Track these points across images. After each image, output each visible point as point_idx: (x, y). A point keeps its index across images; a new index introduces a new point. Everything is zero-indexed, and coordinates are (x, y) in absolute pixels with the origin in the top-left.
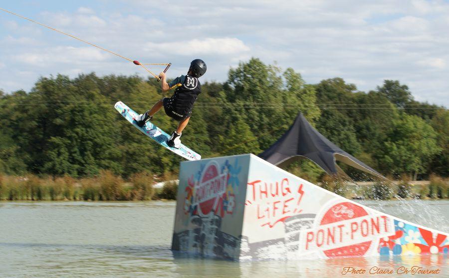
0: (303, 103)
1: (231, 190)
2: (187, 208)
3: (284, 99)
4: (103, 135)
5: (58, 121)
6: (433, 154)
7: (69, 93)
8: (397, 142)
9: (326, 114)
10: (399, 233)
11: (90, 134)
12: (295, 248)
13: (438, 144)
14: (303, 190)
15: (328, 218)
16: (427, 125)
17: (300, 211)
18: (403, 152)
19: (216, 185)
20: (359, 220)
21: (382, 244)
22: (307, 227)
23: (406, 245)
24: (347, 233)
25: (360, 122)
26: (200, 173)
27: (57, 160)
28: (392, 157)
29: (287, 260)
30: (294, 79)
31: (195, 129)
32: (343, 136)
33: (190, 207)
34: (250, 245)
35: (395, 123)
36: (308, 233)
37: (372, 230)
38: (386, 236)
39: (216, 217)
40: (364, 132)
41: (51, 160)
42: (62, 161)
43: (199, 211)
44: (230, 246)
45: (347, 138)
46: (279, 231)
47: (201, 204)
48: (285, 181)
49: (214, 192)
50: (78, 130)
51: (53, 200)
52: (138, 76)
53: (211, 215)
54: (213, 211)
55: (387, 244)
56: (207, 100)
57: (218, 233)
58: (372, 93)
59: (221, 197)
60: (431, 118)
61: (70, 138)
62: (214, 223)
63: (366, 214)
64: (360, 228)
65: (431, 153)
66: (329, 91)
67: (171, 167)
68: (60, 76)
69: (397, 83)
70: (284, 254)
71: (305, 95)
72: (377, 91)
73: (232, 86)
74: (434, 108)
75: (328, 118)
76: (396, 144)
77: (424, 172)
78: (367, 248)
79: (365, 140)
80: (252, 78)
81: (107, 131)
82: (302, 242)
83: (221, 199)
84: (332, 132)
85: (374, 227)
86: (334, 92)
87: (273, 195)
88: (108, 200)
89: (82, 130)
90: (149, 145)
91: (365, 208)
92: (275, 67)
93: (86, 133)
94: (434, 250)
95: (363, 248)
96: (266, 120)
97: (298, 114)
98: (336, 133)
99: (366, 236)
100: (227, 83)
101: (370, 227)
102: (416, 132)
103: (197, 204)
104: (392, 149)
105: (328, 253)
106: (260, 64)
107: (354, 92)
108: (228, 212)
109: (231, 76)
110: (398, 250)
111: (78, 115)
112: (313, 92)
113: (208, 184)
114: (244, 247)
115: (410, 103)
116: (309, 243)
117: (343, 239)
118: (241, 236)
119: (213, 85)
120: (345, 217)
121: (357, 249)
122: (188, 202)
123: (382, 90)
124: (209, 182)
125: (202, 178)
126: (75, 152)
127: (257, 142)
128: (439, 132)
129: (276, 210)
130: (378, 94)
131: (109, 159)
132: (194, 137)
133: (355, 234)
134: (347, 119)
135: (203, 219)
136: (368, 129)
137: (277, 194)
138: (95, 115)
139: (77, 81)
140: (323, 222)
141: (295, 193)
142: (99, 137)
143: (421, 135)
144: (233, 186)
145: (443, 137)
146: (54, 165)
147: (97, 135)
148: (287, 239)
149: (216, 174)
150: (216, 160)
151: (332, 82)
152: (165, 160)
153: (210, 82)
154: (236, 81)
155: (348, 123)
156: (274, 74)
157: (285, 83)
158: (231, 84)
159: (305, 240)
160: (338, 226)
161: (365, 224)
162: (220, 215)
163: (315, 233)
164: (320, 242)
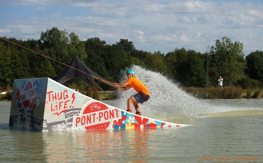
0: (78, 51)
2: (17, 104)
3: (69, 48)
9: (90, 56)
12: (71, 125)
14: (75, 96)
15: (88, 110)
16: (142, 62)
17: (73, 107)
19: (31, 92)
20: (103, 111)
21: (115, 123)
22: (77, 115)
23: (128, 124)
24: (97, 118)
25: (108, 60)
26: (23, 86)
30: (74, 37)
31: (23, 64)
32: (98, 67)
33: (18, 103)
35: (125, 61)
36: (77, 118)
38: (117, 119)
39: (31, 109)
40: (110, 65)
43: (23, 106)
44: (37, 125)
45: (101, 68)
46: (62, 118)
47: (24, 102)
48: (66, 92)
49: (30, 97)
53: (28, 108)
55: (118, 123)
57: (32, 117)
58: (113, 45)
59: (33, 99)
60: (144, 58)
62: (30, 112)
63: (107, 108)
66: (92, 44)
67: (11, 83)
69: (127, 40)
70: (64, 129)
71: (80, 46)
72: (117, 44)
73: (42, 42)
74: (146, 53)
75: (91, 58)
78: (107, 126)
79: (110, 69)
80: (53, 38)
82: (74, 122)
84: (93, 65)
85: (111, 115)
86: (95, 45)
87: (59, 99)
91: (107, 105)
92: (64, 32)
94: (142, 126)
95: (105, 126)
97: (75, 56)
98: (95, 66)
99: (107, 119)
100: (40, 40)
101: (109, 115)
103: (22, 102)
105: (87, 128)
107: (104, 45)
108: (37, 107)
109: (42, 36)
110: (123, 126)
112: (84, 45)
113: (27, 92)
115: (134, 51)
117: (95, 121)
118: (43, 120)
119: (32, 41)
120: (96, 110)
121: (102, 126)
122: (17, 100)
123: (119, 44)
124: (28, 91)
127: (55, 71)
129: (61, 106)
130: (117, 46)
132: (23, 68)
133: (101, 118)
134: (101, 59)
135: (24, 110)
136: (112, 64)
137: (61, 98)
140: (85, 112)
144: (39, 94)
148: (66, 121)
150: (31, 80)
151: (94, 40)
152: (8, 80)
153: (31, 40)
154: (45, 39)
155: (101, 61)
156: (64, 36)
157: (70, 40)
158: (42, 40)
159: (76, 121)
160: (93, 115)
161: (106, 114)
162: (32, 108)
163: (81, 118)
164: (83, 122)
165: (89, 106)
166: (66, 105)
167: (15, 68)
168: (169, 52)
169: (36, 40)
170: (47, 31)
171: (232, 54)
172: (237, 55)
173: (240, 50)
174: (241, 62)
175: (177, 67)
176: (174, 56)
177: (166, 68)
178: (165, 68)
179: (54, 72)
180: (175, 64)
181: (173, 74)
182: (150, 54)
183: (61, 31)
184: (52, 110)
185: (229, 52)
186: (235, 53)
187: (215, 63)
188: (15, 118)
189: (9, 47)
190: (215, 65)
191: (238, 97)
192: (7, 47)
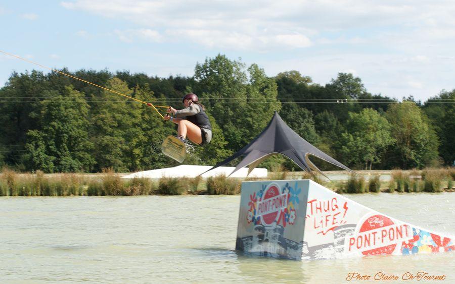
0: (265, 97)
1: (291, 205)
2: (250, 219)
3: (248, 93)
4: (78, 128)
5: (33, 115)
6: (387, 144)
7: (43, 88)
8: (354, 134)
9: (286, 107)
10: (416, 238)
11: (66, 127)
12: (342, 250)
13: (392, 136)
14: (347, 206)
15: (366, 227)
16: (382, 118)
17: (346, 222)
18: (359, 142)
19: (278, 202)
20: (387, 228)
21: (404, 246)
22: (350, 234)
23: (422, 246)
24: (379, 238)
25: (319, 114)
26: (261, 191)
27: (35, 153)
28: (349, 147)
29: (336, 259)
30: (257, 73)
31: (164, 122)
32: (302, 128)
33: (254, 218)
34: (309, 248)
35: (352, 116)
36: (351, 239)
37: (397, 235)
38: (407, 240)
39: (278, 227)
40: (323, 123)
41: (28, 152)
42: (39, 153)
43: (262, 221)
44: (292, 249)
45: (307, 129)
46: (330, 237)
47: (264, 216)
48: (334, 200)
49: (276, 207)
50: (54, 123)
51: (59, 195)
52: (107, 71)
53: (274, 225)
54: (276, 221)
55: (408, 247)
56: (173, 94)
57: (280, 238)
58: (327, 86)
59: (283, 211)
60: (385, 110)
61: (46, 131)
62: (277, 231)
63: (393, 224)
64: (388, 234)
65: (385, 143)
66: (287, 84)
67: (142, 158)
68: (34, 72)
69: (350, 75)
70: (333, 255)
71: (267, 89)
72: (333, 83)
73: (198, 80)
74: (387, 100)
75: (288, 111)
76: (353, 135)
77: (379, 161)
78: (393, 249)
79: (324, 131)
80: (217, 73)
81: (81, 124)
82: (346, 245)
83: (282, 213)
85: (398, 233)
86: (293, 86)
87: (326, 211)
88: (110, 194)
89: (58, 124)
90: (121, 137)
91: (392, 219)
92: (239, 63)
93: (62, 126)
94: (442, 250)
95: (390, 249)
96: (231, 113)
97: (274, 115)
98: (296, 125)
99: (392, 240)
100: (193, 78)
101: (395, 233)
102: (372, 124)
103: (261, 215)
104: (349, 140)
105: (365, 253)
106: (226, 60)
108: (290, 223)
109: (198, 71)
110: (415, 250)
111: (55, 110)
112: (276, 86)
113: (270, 201)
114: (305, 250)
115: (363, 95)
116: (352, 246)
117: (376, 243)
118: (302, 242)
119: (178, 79)
120: (378, 226)
121: (386, 250)
122: (251, 214)
123: (337, 83)
124: (271, 199)
125: (263, 196)
126: (52, 145)
127: (222, 134)
128: (392, 124)
129: (328, 222)
130: (333, 87)
131: (83, 150)
132: (163, 130)
133: (384, 238)
134: (307, 112)
135: (266, 228)
136: (326, 121)
137: (328, 209)
138: (71, 110)
139: (50, 76)
140: (362, 230)
141: (341, 209)
142: (74, 130)
143: (376, 127)
144: (294, 203)
145: (398, 129)
146: (32, 157)
147: (72, 128)
148: (335, 243)
149: (277, 193)
151: (289, 74)
152: (137, 151)
153: (174, 76)
154: (202, 76)
155: (307, 116)
156: (239, 70)
157: (249, 78)
158: (197, 78)
159: (349, 244)
160: (373, 233)
161: (391, 231)
162: (282, 225)
163: (356, 238)
164: (359, 245)
165: (367, 221)
166: (335, 220)
167: (148, 129)
168: (430, 98)
169: (184, 78)
170: (206, 61)
175: (445, 126)
176: (440, 106)
177: (426, 128)
178: (423, 129)
179: (221, 137)
180: (443, 120)
181: (439, 140)
182: (394, 102)
183: (232, 61)
184: (315, 228)
188: (247, 240)
189: (138, 92)
192: (135, 90)
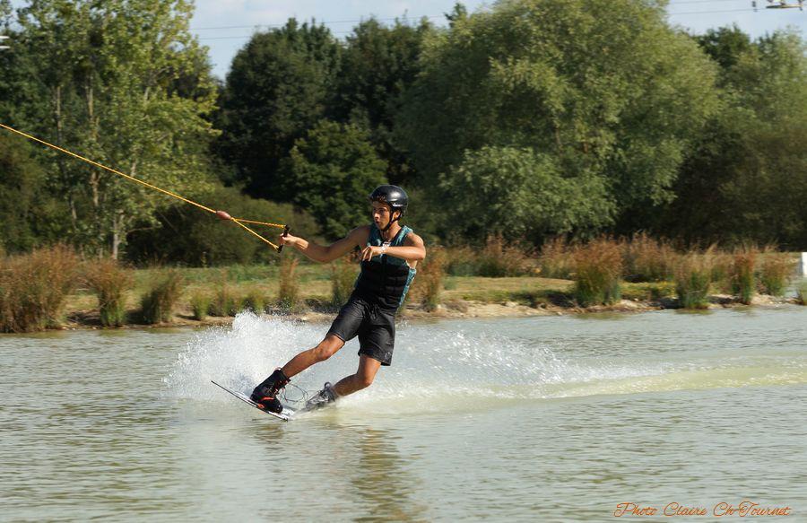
171: (123, 51)
172: (155, 53)
173: (178, 18)
174: (181, 94)
185: (106, 38)
186: (146, 39)
187: (17, 104)
190: (21, 114)
191: (43, 323)
